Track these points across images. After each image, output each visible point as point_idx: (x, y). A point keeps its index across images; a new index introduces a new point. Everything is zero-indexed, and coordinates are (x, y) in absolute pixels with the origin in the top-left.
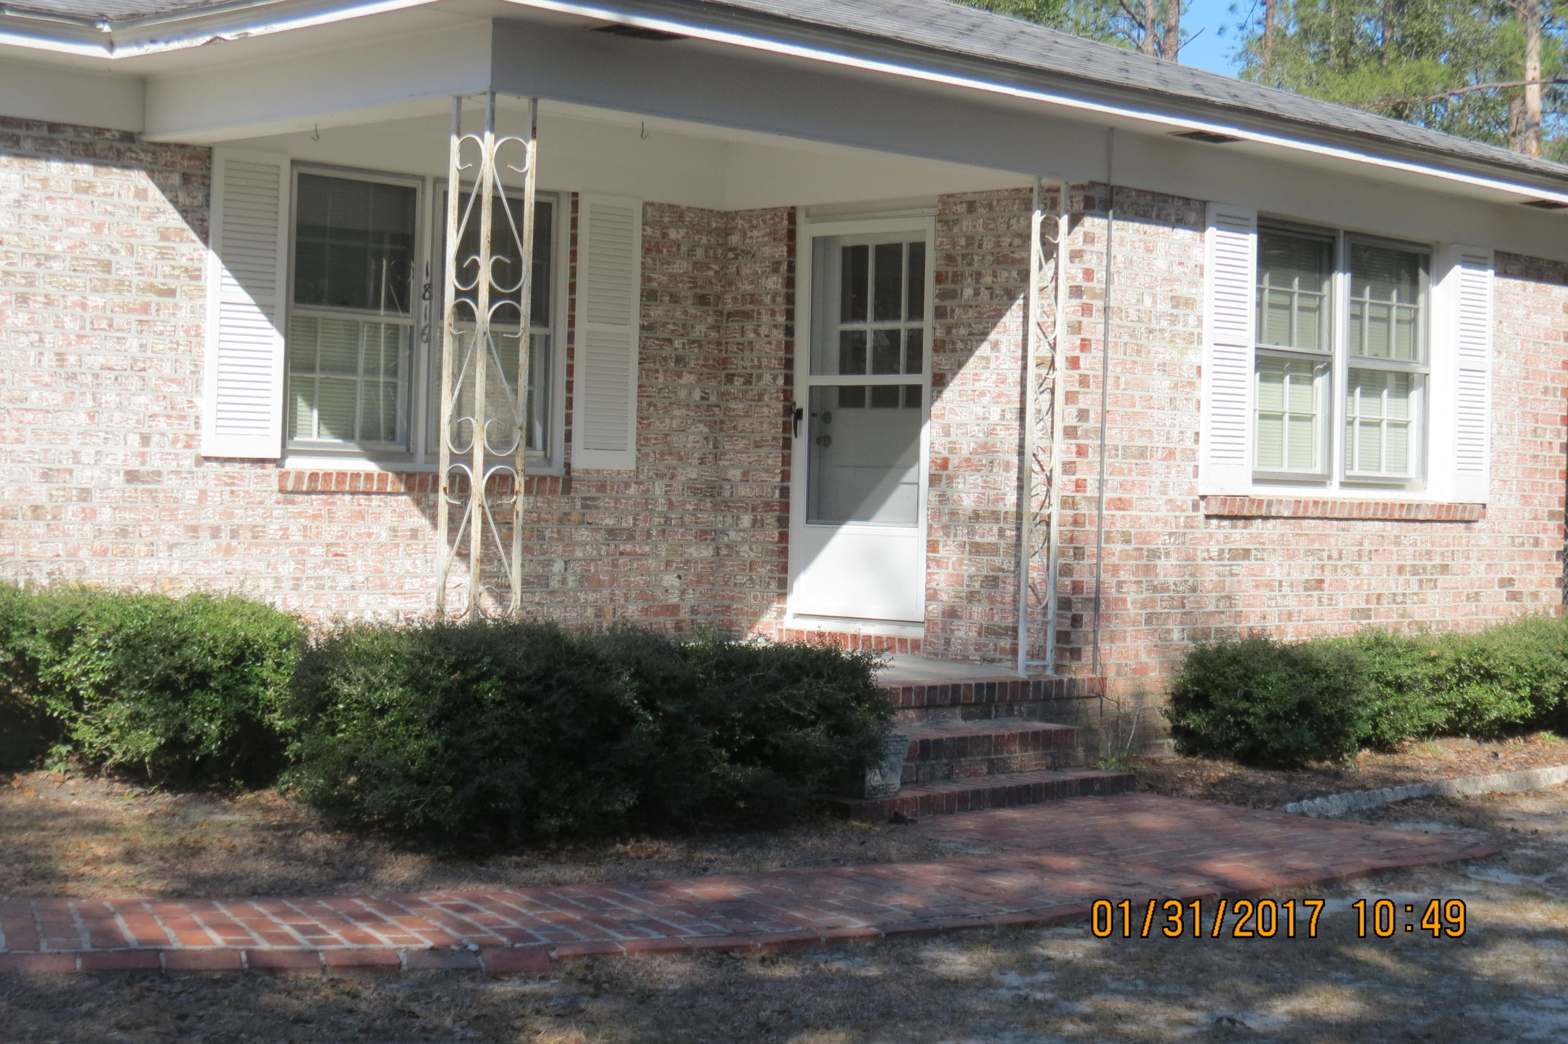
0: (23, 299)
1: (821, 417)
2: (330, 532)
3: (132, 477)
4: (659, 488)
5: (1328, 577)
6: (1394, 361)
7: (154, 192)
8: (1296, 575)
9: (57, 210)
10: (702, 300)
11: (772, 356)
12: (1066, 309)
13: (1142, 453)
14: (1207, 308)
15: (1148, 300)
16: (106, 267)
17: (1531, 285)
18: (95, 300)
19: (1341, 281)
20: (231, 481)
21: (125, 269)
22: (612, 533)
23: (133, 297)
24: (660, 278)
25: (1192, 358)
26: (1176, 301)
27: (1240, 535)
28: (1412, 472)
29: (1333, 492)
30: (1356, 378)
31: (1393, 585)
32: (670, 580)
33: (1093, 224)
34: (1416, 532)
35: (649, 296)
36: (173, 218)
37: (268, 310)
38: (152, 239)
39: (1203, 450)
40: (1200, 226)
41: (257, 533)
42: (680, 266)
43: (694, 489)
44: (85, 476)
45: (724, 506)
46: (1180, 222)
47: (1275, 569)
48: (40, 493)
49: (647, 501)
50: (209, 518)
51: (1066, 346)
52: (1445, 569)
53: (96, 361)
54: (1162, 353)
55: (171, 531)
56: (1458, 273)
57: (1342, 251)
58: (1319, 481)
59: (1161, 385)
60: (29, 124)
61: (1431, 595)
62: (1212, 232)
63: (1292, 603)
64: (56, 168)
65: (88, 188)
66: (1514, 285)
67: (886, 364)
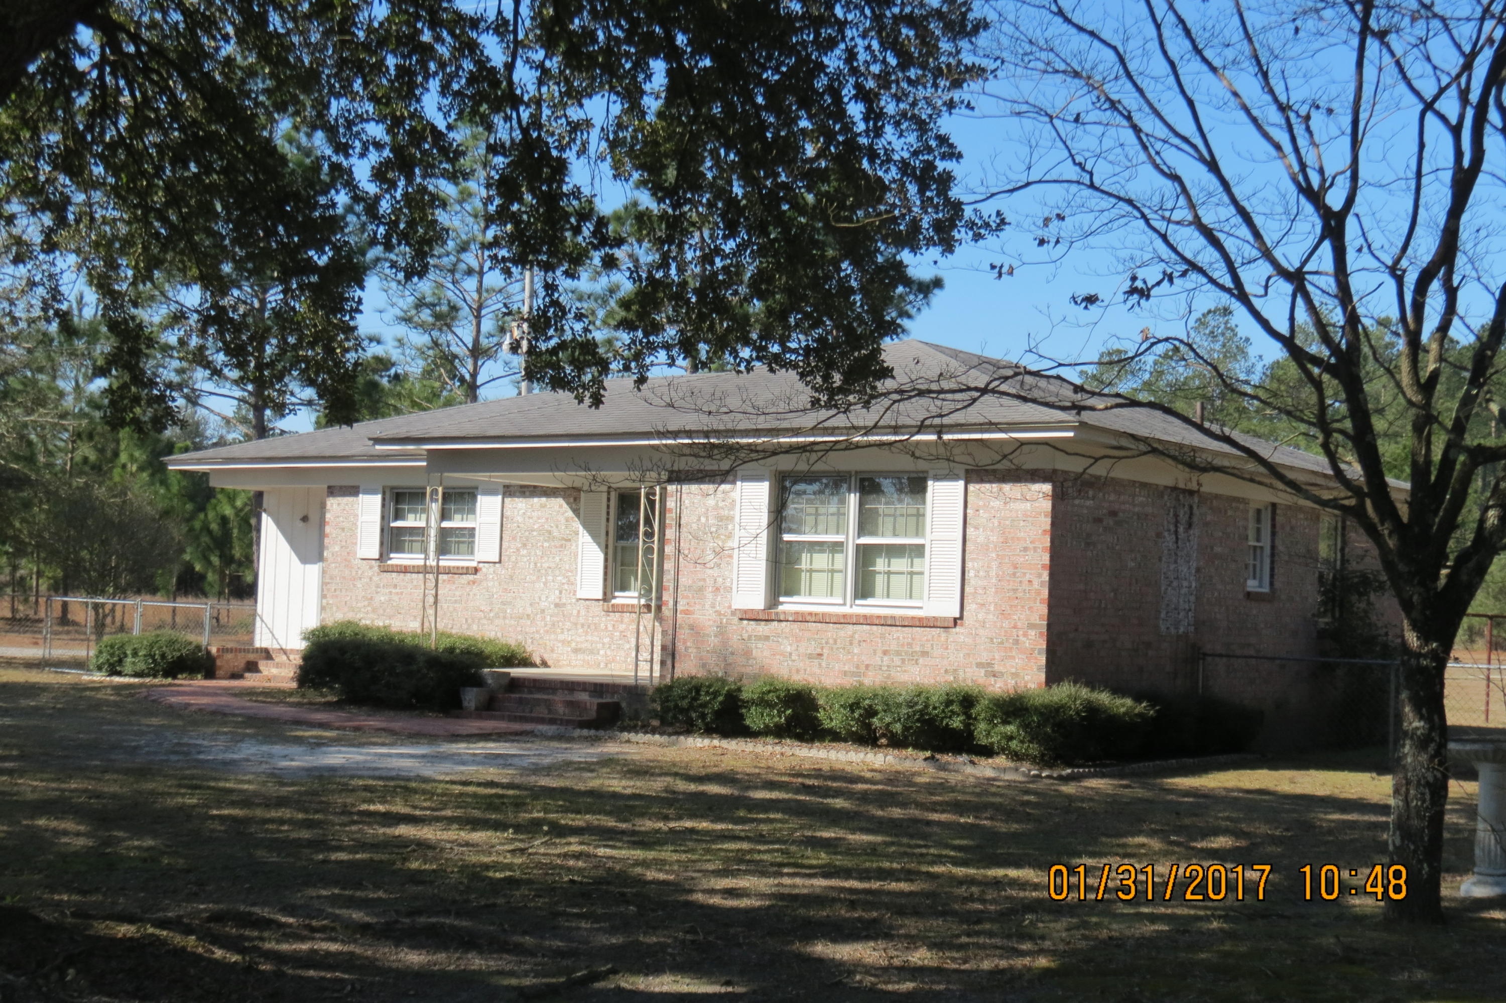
0: (525, 545)
2: (622, 627)
3: (557, 605)
5: (826, 652)
6: (903, 537)
7: (565, 505)
8: (802, 650)
9: (535, 514)
13: (701, 589)
15: (703, 520)
16: (550, 532)
18: (546, 544)
19: (853, 498)
20: (588, 608)
21: (555, 533)
23: (557, 543)
25: (730, 544)
31: (881, 660)
36: (570, 513)
37: (599, 544)
38: (563, 521)
40: (734, 482)
41: (597, 626)
44: (543, 605)
46: (723, 482)
48: (529, 610)
50: (581, 620)
53: (546, 565)
54: (711, 542)
55: (568, 625)
57: (851, 482)
58: (841, 603)
60: (528, 487)
62: (739, 485)
63: (800, 665)
64: (536, 500)
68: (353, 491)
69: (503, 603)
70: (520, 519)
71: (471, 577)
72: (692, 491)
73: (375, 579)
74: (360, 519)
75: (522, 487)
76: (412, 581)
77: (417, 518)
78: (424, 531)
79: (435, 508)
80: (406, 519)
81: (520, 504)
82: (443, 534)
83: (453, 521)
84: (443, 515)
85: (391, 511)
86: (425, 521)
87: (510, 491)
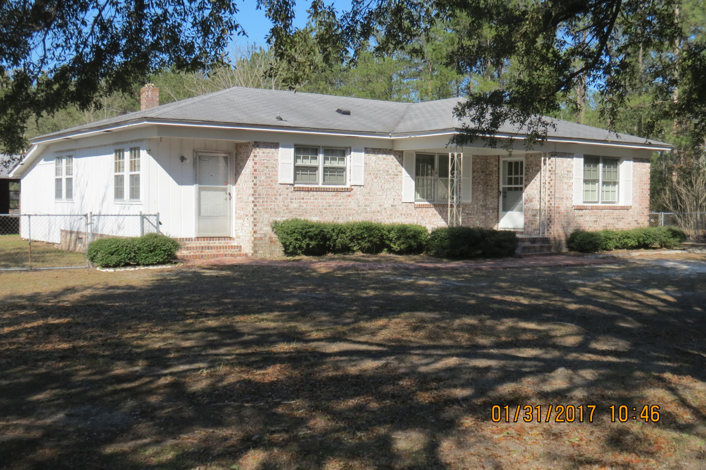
0: (376, 177)
1: (504, 193)
3: (392, 206)
4: (475, 206)
5: (598, 220)
6: (612, 179)
7: (395, 160)
8: (592, 220)
9: (380, 163)
10: (483, 172)
11: (495, 182)
12: (548, 174)
13: (562, 198)
14: (574, 173)
15: (563, 172)
16: (388, 171)
17: (641, 164)
18: (386, 177)
19: (601, 165)
20: (407, 206)
21: (391, 172)
22: (468, 214)
23: (392, 176)
24: (475, 168)
25: (571, 181)
26: (568, 171)
27: (581, 212)
28: (616, 200)
29: (600, 204)
30: (604, 183)
31: (612, 221)
32: (478, 222)
33: (553, 159)
34: (616, 212)
35: (473, 172)
36: (398, 163)
37: (412, 178)
38: (395, 167)
39: (573, 198)
40: (572, 158)
41: (411, 214)
42: (478, 166)
43: (481, 206)
44: (386, 206)
45: (487, 209)
46: (569, 157)
47: (588, 219)
48: (379, 209)
49: (474, 207)
50: (404, 212)
51: (548, 180)
52: (623, 218)
53: (386, 187)
54: (565, 181)
55: (398, 214)
56: (625, 163)
57: (601, 160)
58: (597, 202)
59: (565, 186)
60: (376, 149)
61: (620, 223)
62: (575, 159)
63: (591, 225)
64: (380, 155)
65: (384, 159)
66: (637, 164)
67: (516, 183)
68: (276, 146)
69: (365, 206)
70: (373, 165)
71: (348, 193)
72: (559, 160)
73: (290, 194)
74: (279, 162)
75: (373, 149)
76: (313, 196)
77: (307, 163)
78: (315, 169)
79: (321, 157)
80: (300, 163)
81: (373, 157)
82: (326, 169)
83: (328, 164)
84: (325, 159)
85: (296, 158)
86: (314, 163)
87: (367, 151)
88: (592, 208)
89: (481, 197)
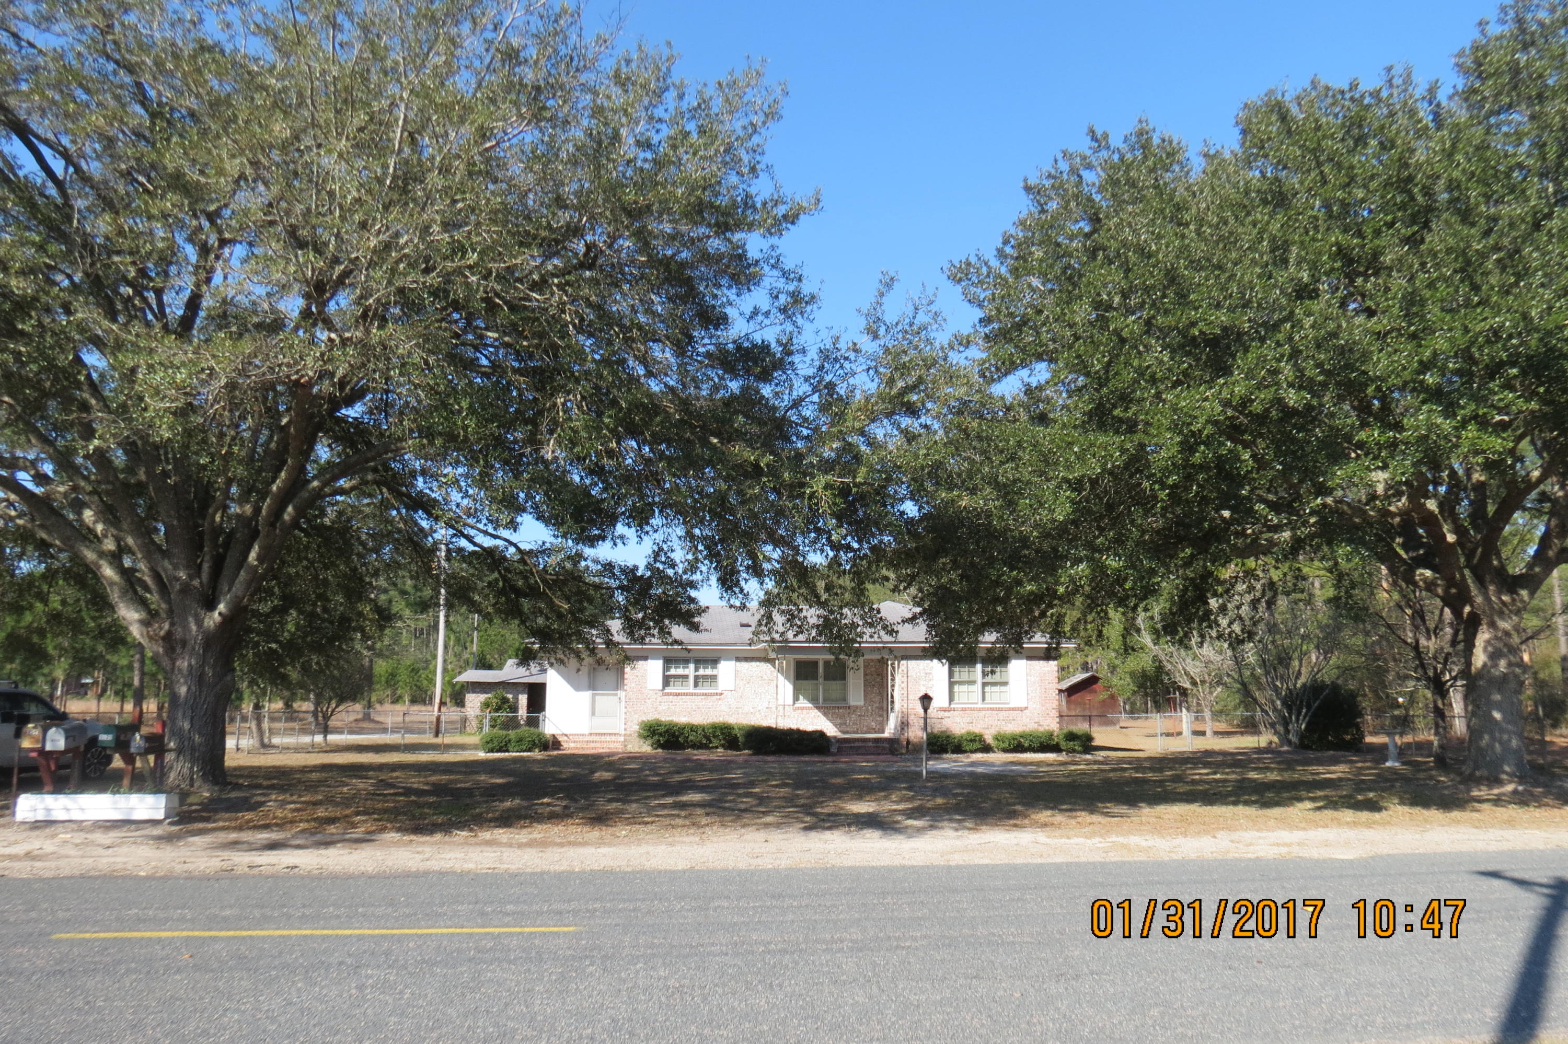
0: (748, 683)
2: (804, 716)
3: (767, 708)
4: (870, 708)
7: (769, 665)
8: (964, 721)
9: (753, 669)
10: (878, 675)
14: (934, 674)
15: (918, 674)
16: (762, 677)
18: (761, 682)
19: (979, 667)
20: (786, 707)
21: (766, 678)
22: (860, 716)
23: (766, 682)
24: (868, 671)
25: (931, 683)
26: (926, 673)
27: (947, 714)
29: (979, 705)
30: (985, 684)
31: (997, 723)
32: (873, 724)
33: (903, 662)
34: (1005, 713)
35: (866, 675)
36: (773, 669)
37: (790, 681)
38: (769, 673)
40: (933, 660)
41: (789, 716)
42: (873, 669)
43: (877, 708)
44: (760, 709)
45: (884, 710)
46: (926, 660)
47: (958, 720)
48: (752, 711)
49: (867, 710)
50: (781, 714)
54: (923, 682)
55: (774, 716)
56: (1017, 662)
57: (977, 660)
60: (747, 658)
61: (1010, 725)
62: (936, 661)
63: (962, 726)
64: (753, 663)
65: (756, 666)
68: (645, 658)
69: (737, 708)
70: (745, 671)
71: (719, 697)
72: (912, 664)
73: (660, 698)
74: (650, 671)
75: (743, 658)
76: (683, 699)
77: (680, 671)
78: (686, 677)
79: (692, 666)
80: (673, 671)
81: (745, 665)
82: (697, 678)
83: (701, 672)
84: (696, 669)
85: (666, 668)
86: (686, 672)
87: (738, 659)
88: (964, 710)
89: (877, 699)
